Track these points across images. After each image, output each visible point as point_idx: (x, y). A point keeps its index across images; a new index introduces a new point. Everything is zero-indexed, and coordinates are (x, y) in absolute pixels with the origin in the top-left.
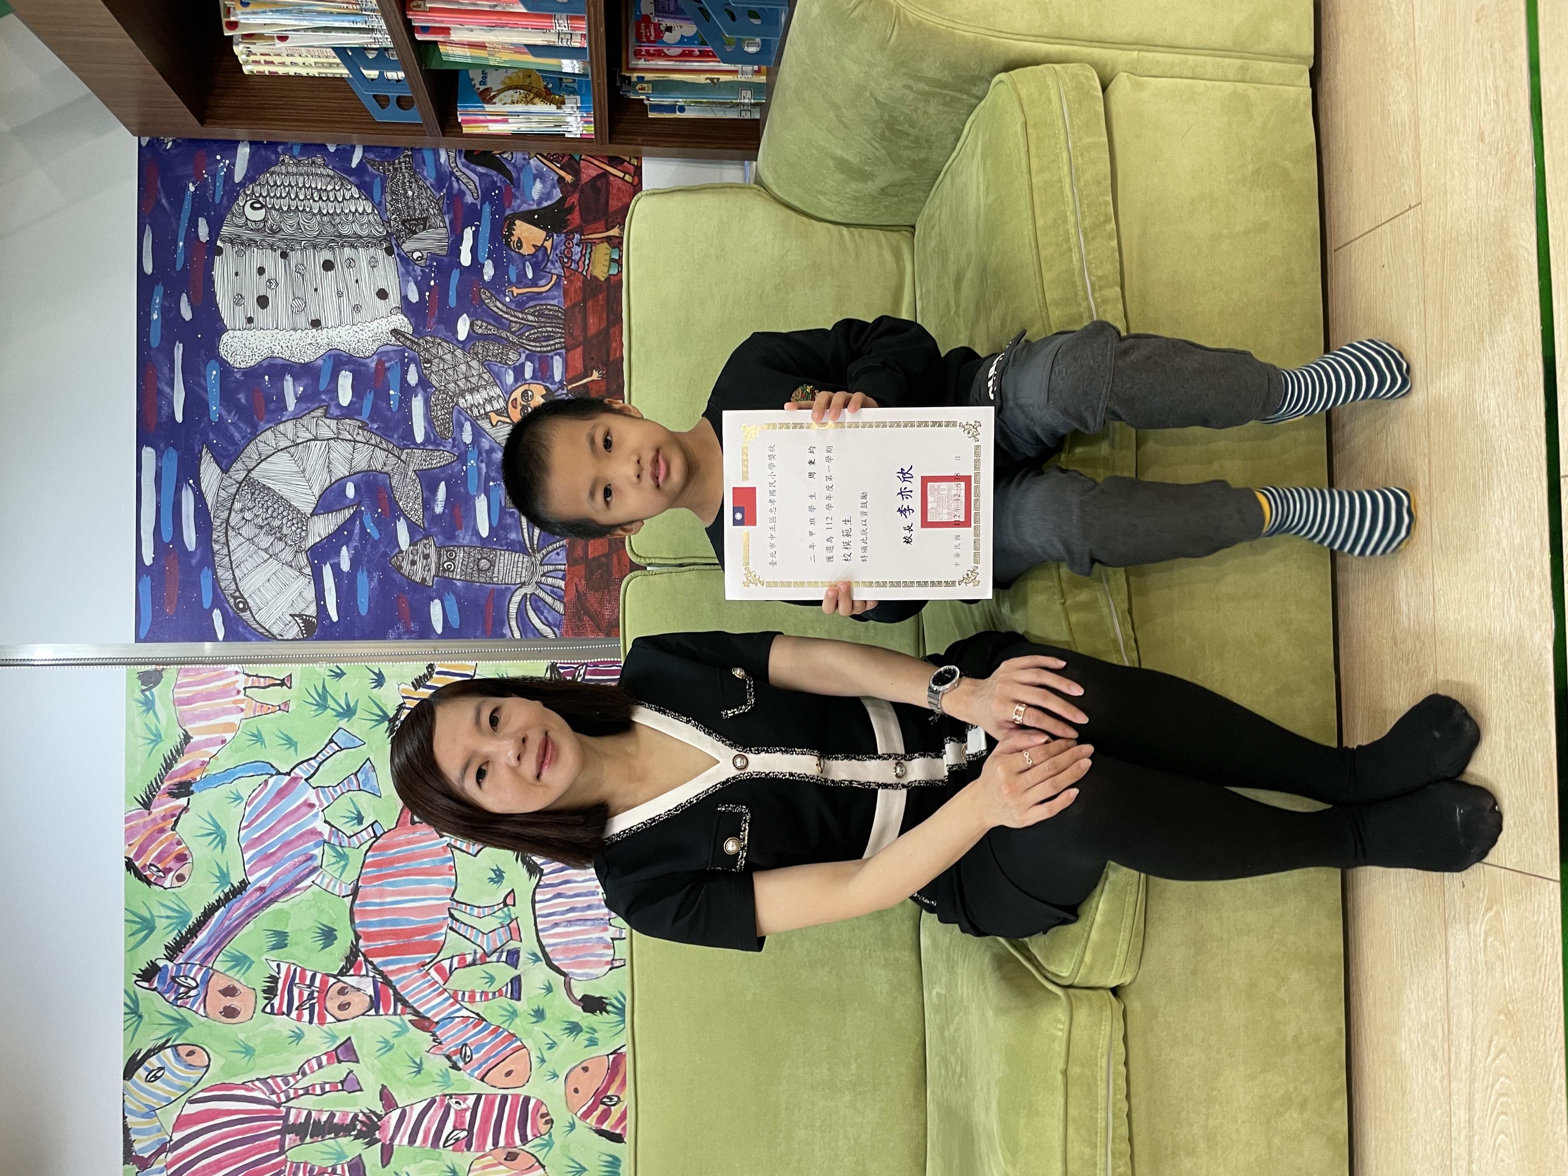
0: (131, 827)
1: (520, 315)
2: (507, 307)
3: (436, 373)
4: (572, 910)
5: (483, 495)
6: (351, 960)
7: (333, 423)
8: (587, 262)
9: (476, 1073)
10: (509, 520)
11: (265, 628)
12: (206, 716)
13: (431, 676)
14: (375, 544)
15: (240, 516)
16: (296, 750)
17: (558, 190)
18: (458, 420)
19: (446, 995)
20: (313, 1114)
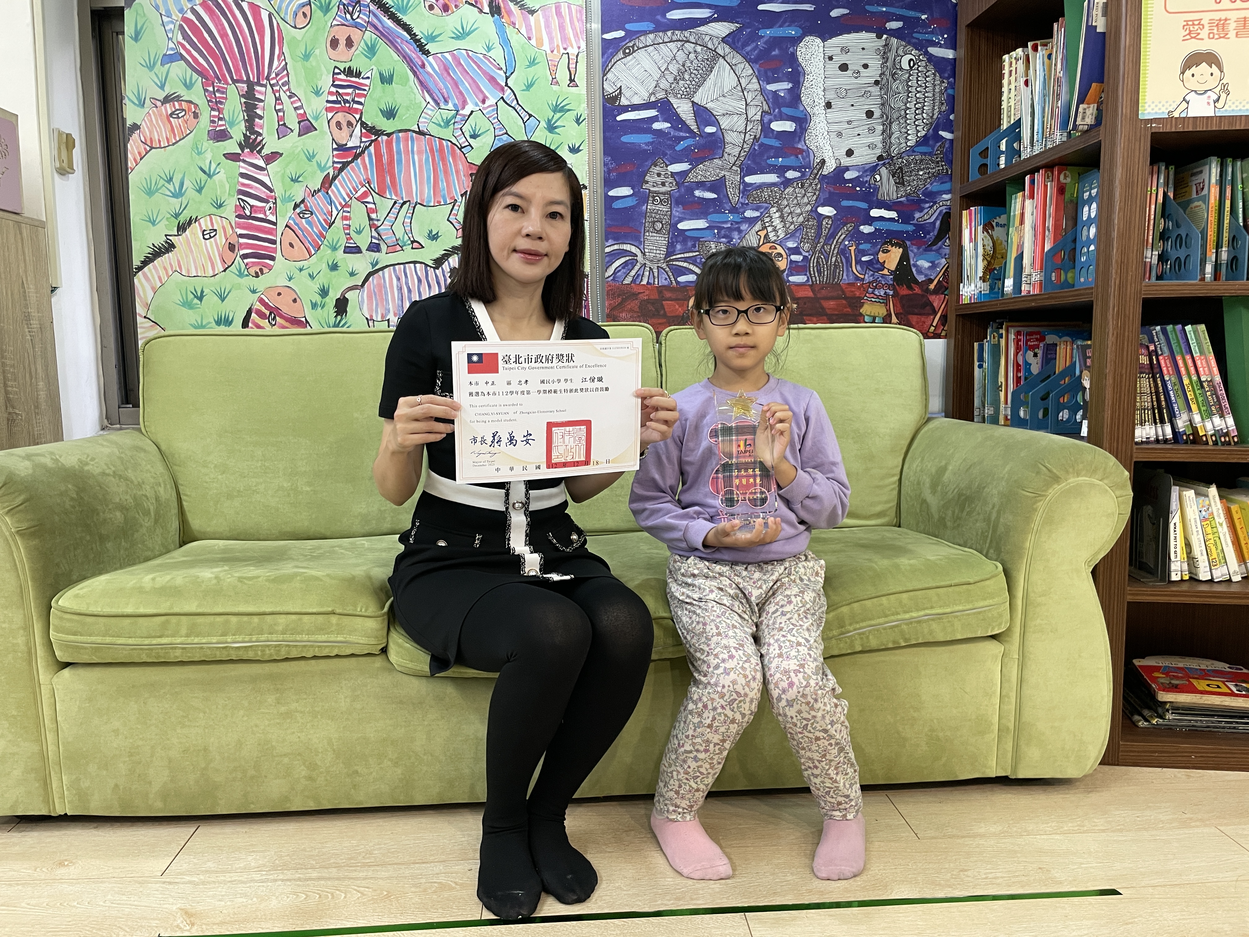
1: (835, 252)
2: (841, 243)
3: (794, 191)
4: (410, 291)
5: (707, 225)
6: (373, 131)
7: (758, 117)
8: (873, 300)
9: (291, 221)
10: (690, 244)
11: (611, 67)
12: (547, 25)
14: (672, 147)
15: (692, 50)
16: (523, 90)
18: (761, 207)
19: (348, 199)
20: (262, 104)
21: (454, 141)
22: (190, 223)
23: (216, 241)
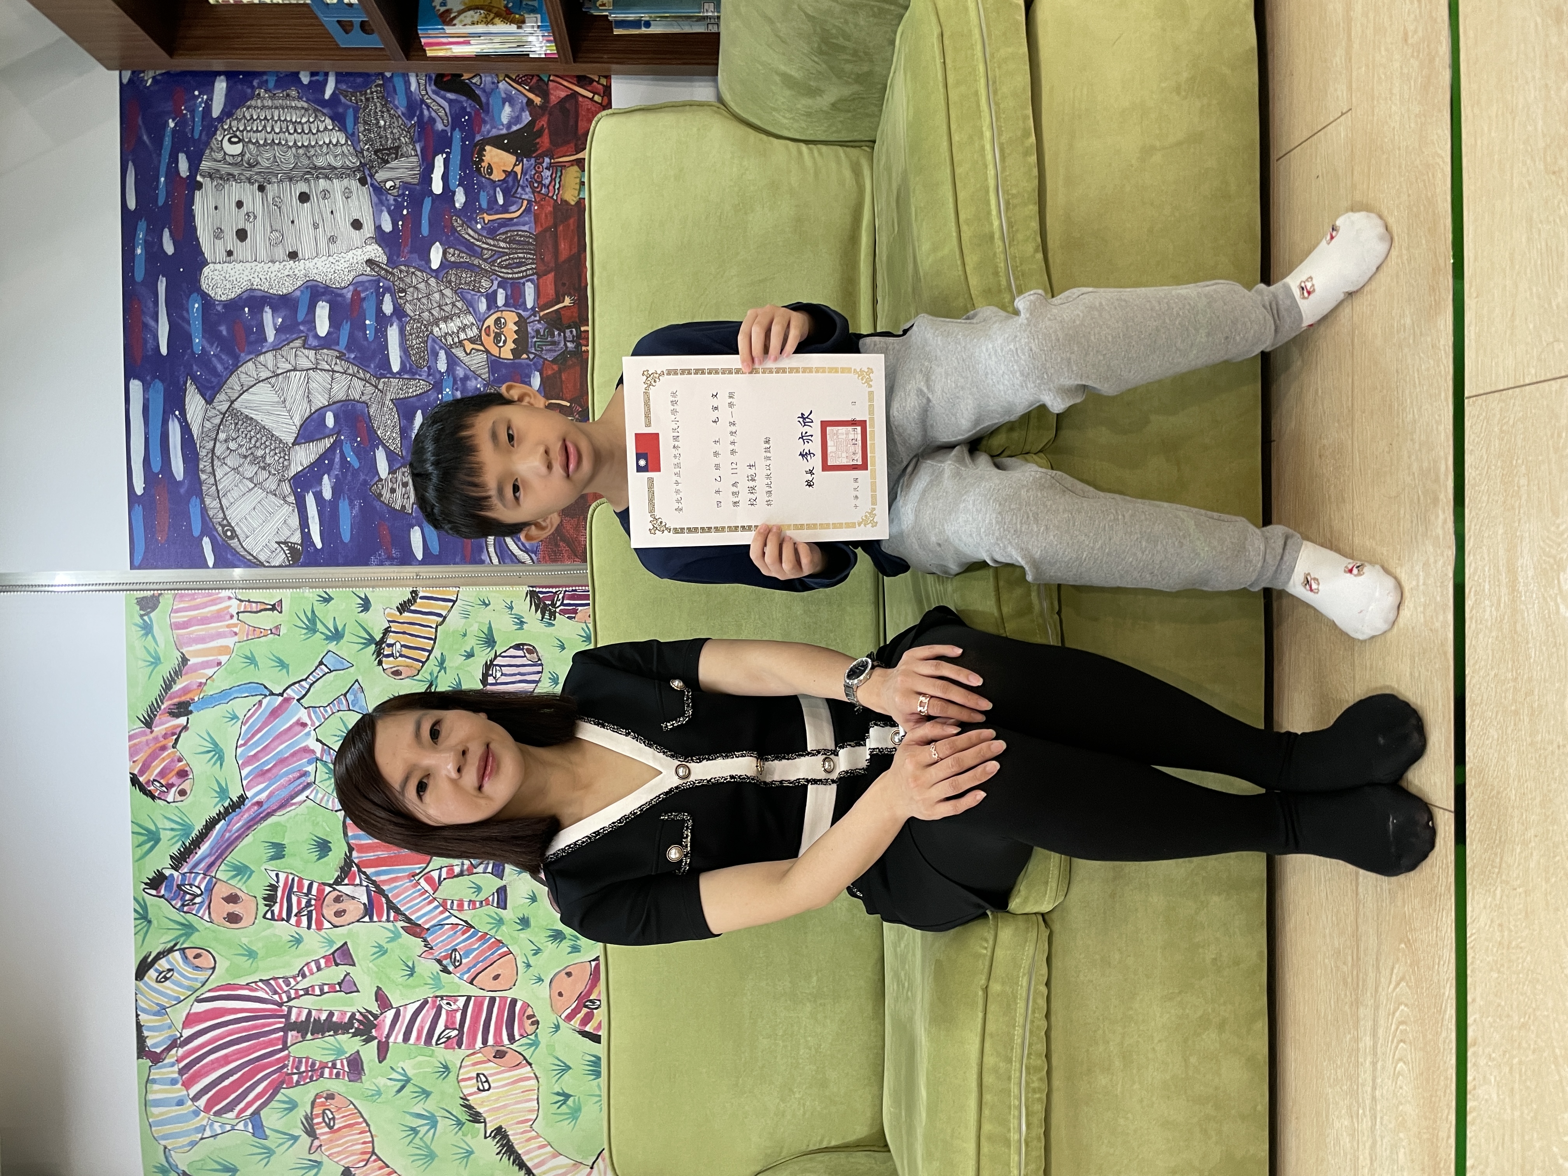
0: (135, 745)
1: (492, 242)
2: (479, 235)
3: (410, 302)
6: (346, 870)
7: (312, 354)
8: (557, 186)
9: (466, 977)
11: (252, 555)
12: (201, 640)
14: (355, 473)
15: (225, 446)
16: (288, 672)
17: (527, 113)
18: (433, 349)
19: (436, 903)
20: (314, 1013)
22: (469, 1107)
23: (492, 1075)
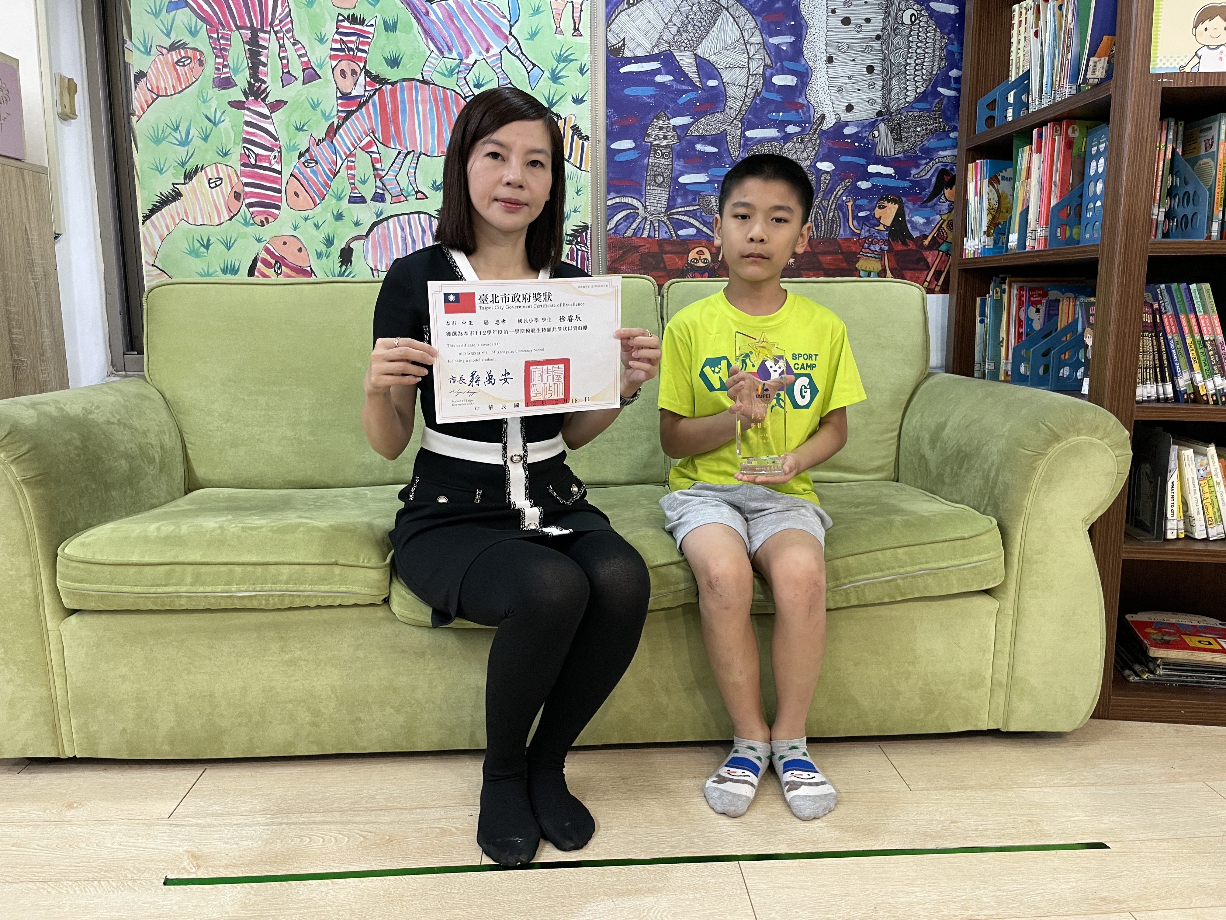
1: (833, 207)
2: (839, 198)
3: (794, 146)
4: (414, 241)
5: (708, 179)
6: (377, 79)
7: (760, 71)
8: (869, 255)
9: (296, 171)
10: (690, 198)
11: (615, 19)
13: (580, 139)
14: (674, 101)
15: (695, 2)
16: (527, 39)
19: (352, 149)
20: (266, 51)
21: (458, 90)
22: (196, 171)
23: (221, 189)
